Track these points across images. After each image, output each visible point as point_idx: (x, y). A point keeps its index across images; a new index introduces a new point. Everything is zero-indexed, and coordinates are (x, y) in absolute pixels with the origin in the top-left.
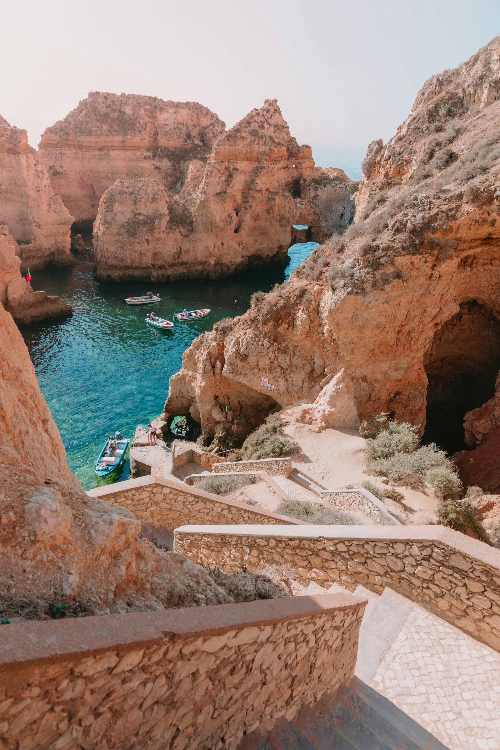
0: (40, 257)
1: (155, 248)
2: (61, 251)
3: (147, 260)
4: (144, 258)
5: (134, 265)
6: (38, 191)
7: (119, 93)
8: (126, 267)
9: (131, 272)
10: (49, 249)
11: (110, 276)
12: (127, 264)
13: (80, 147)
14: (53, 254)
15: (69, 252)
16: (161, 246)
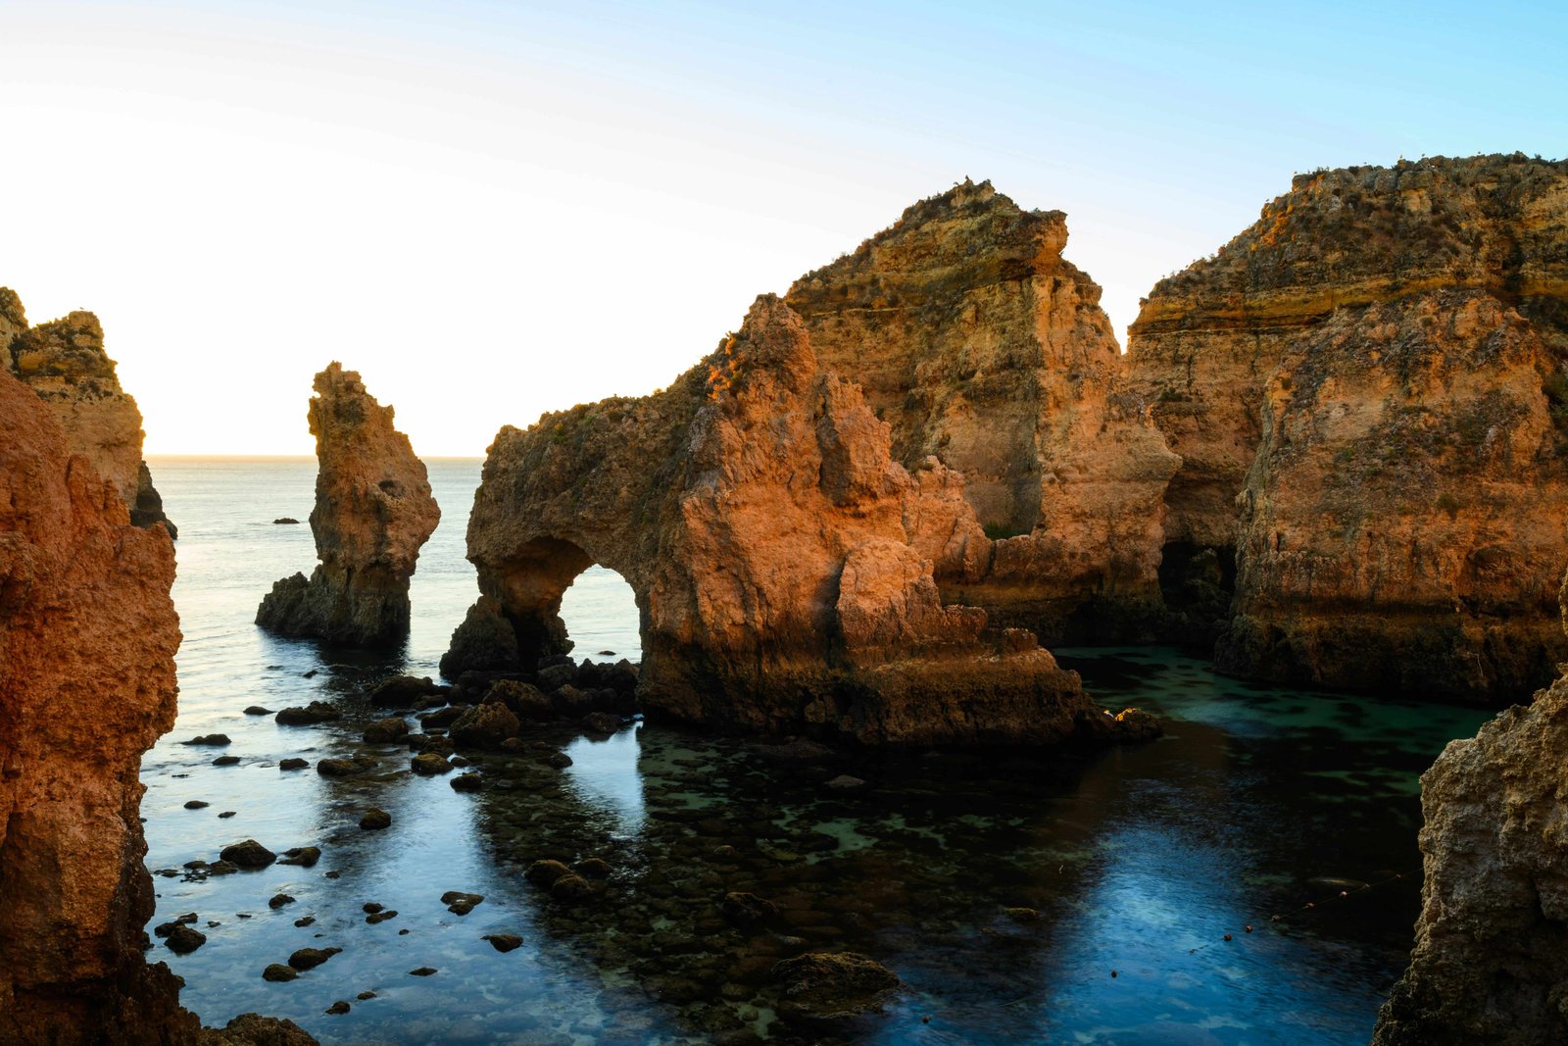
0: (1047, 581)
1: (1481, 533)
2: (1124, 570)
3: (1443, 578)
4: (1430, 570)
5: (1382, 595)
6: (1076, 377)
7: (1389, 163)
8: (1351, 604)
9: (1369, 621)
10: (1085, 556)
11: (1278, 634)
12: (1353, 593)
13: (1253, 324)
14: (1095, 576)
15: (1154, 575)
16: (1507, 527)
